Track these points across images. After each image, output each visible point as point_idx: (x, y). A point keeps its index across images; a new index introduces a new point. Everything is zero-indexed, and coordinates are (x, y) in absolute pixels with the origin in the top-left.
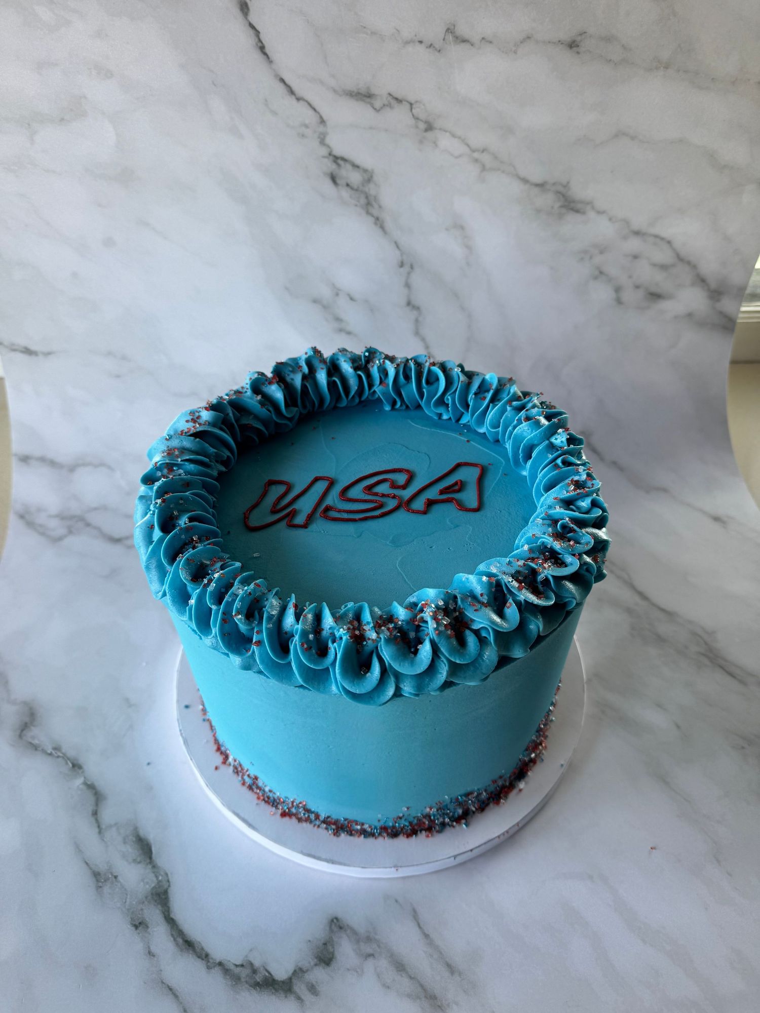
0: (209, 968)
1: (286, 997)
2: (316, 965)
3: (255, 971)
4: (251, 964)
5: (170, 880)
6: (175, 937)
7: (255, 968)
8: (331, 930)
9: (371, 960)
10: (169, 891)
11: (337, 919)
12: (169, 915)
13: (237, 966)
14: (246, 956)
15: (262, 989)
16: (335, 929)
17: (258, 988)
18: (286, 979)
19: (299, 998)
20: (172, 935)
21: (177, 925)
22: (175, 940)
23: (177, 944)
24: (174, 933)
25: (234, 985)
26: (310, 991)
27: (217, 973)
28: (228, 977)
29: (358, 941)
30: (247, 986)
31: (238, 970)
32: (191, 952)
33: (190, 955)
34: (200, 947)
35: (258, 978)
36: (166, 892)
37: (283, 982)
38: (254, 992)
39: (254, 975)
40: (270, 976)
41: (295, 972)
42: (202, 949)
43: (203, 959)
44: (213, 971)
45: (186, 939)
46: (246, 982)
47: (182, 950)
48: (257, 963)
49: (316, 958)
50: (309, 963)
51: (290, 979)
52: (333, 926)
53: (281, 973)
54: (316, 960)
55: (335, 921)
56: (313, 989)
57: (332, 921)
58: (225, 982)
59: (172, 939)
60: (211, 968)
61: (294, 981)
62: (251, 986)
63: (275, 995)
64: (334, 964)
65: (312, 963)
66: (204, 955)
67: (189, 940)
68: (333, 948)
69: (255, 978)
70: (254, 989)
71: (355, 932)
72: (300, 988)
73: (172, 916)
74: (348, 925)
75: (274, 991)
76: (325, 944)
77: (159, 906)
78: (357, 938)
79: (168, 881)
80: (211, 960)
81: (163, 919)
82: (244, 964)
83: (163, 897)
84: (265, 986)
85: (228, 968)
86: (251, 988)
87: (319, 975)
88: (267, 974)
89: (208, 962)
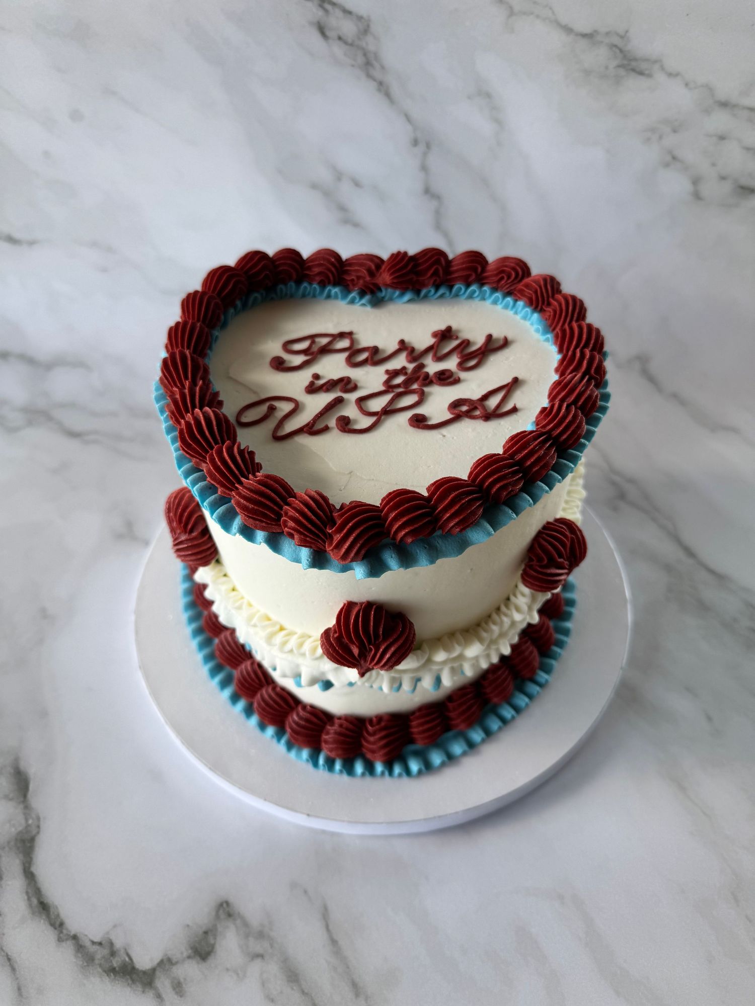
0: (60, 940)
1: (143, 992)
2: (189, 957)
3: (113, 953)
4: (111, 944)
5: (42, 826)
6: (30, 895)
7: (115, 949)
8: (217, 916)
9: (258, 961)
10: (37, 839)
11: (227, 903)
12: (29, 867)
13: (93, 943)
14: (108, 933)
15: (116, 978)
16: (222, 916)
17: (112, 974)
18: (149, 970)
19: (159, 996)
20: (27, 893)
21: (35, 882)
22: (29, 899)
23: (30, 906)
24: (30, 891)
25: (85, 966)
26: (174, 989)
27: (68, 948)
28: (80, 955)
29: (247, 936)
30: (100, 970)
31: (93, 949)
32: (44, 917)
33: (42, 921)
34: (56, 913)
35: (116, 962)
36: (32, 840)
37: (144, 973)
38: (106, 979)
39: (112, 958)
40: (130, 962)
41: (161, 963)
42: (58, 916)
43: (55, 928)
44: (64, 944)
45: (42, 900)
46: (100, 965)
47: (33, 913)
48: (118, 944)
49: (192, 948)
50: (182, 953)
51: (154, 970)
52: (221, 911)
53: (144, 960)
54: (190, 951)
55: (225, 905)
56: (178, 987)
57: (221, 905)
58: (75, 960)
59: (26, 897)
60: (63, 941)
61: (158, 973)
62: (105, 971)
63: (131, 987)
64: (211, 960)
65: (185, 954)
66: (58, 923)
67: (45, 902)
68: (215, 939)
69: (111, 961)
70: (108, 975)
71: (246, 924)
72: (163, 983)
73: (33, 869)
74: (239, 913)
75: (130, 982)
76: (206, 933)
77: (21, 856)
78: (248, 931)
79: (38, 827)
80: (65, 931)
81: (22, 871)
82: (103, 943)
83: (29, 845)
84: (121, 974)
85: (83, 944)
86: (104, 974)
87: (190, 970)
88: (127, 959)
89: (61, 932)
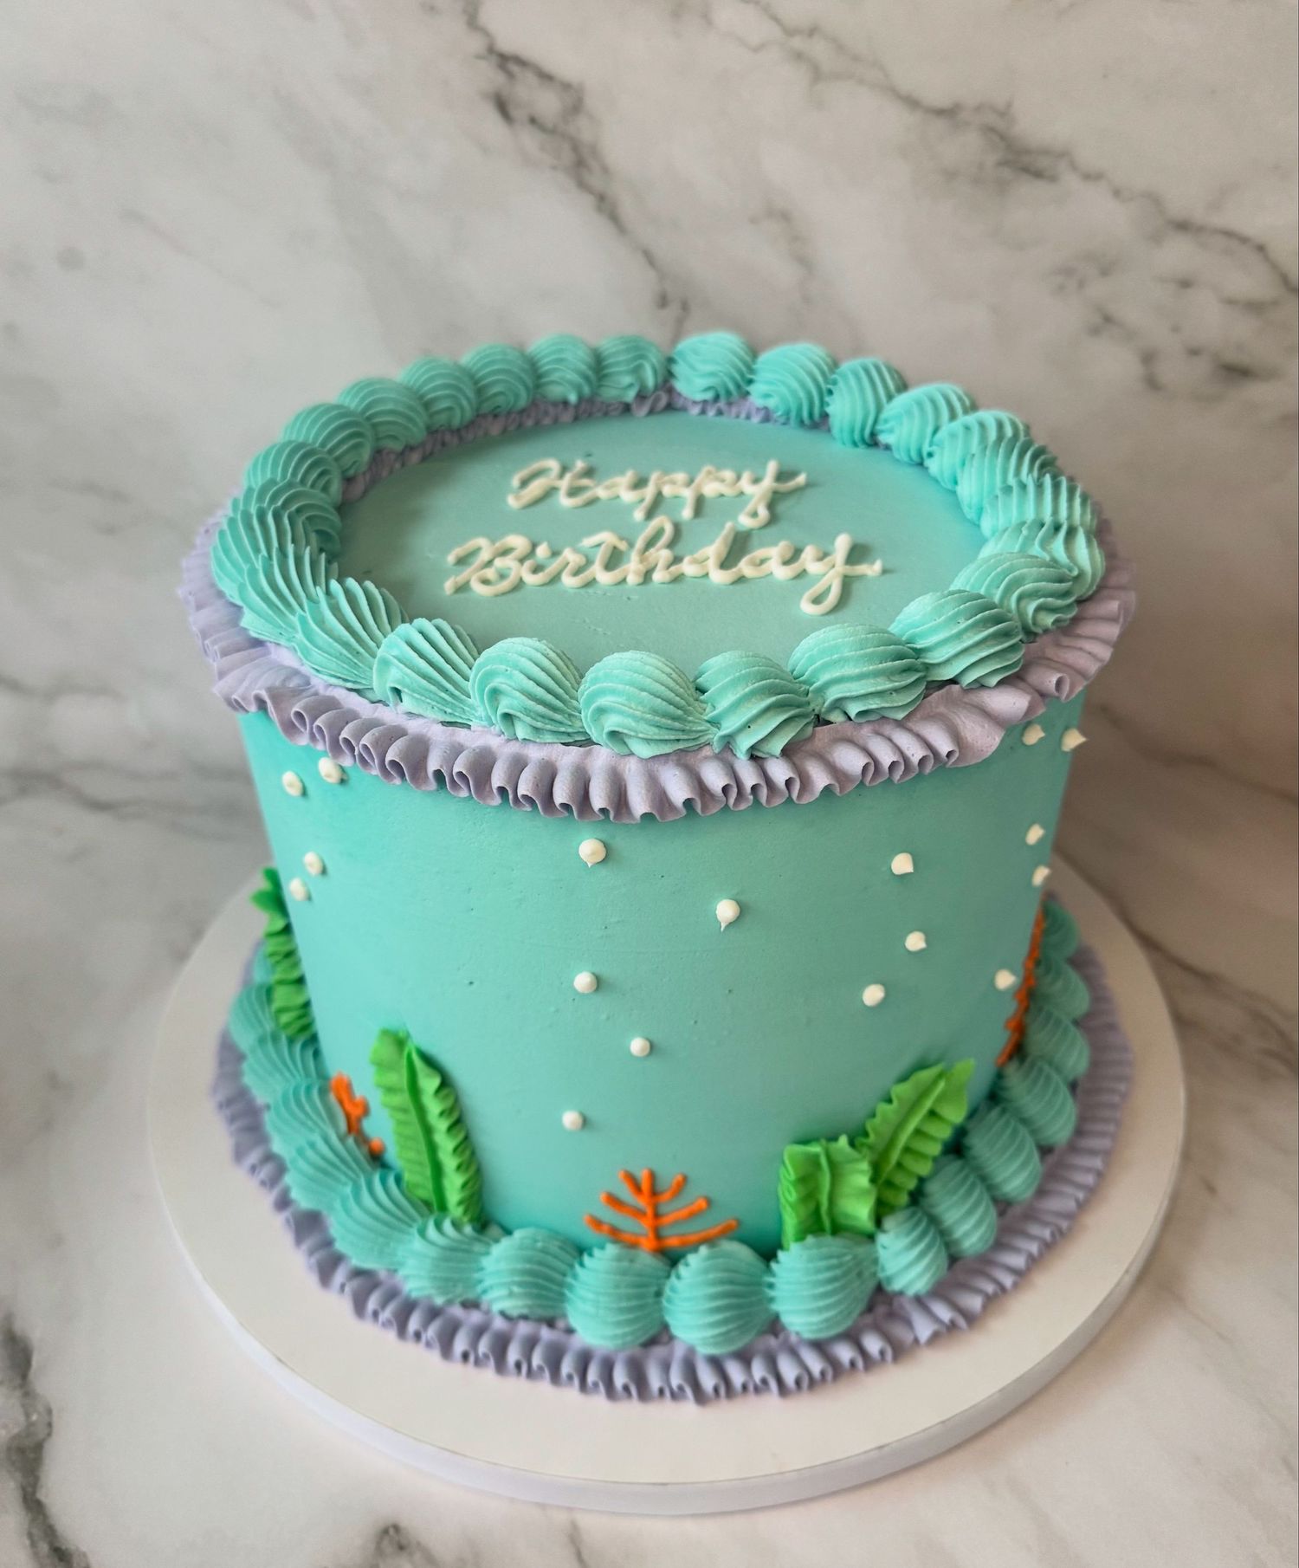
5: (55, 1424)
6: (36, 1538)
8: (379, 1551)
10: (47, 1446)
11: (396, 1528)
12: (34, 1493)
20: (30, 1535)
21: (45, 1516)
22: (33, 1544)
23: (36, 1555)
24: (35, 1531)
36: (39, 1447)
45: (57, 1545)
52: (386, 1542)
55: (392, 1531)
57: (385, 1531)
59: (27, 1542)
67: (64, 1547)
71: (431, 1559)
73: (41, 1495)
74: (419, 1544)
77: (18, 1475)
79: (50, 1425)
81: (21, 1500)
83: (32, 1456)
